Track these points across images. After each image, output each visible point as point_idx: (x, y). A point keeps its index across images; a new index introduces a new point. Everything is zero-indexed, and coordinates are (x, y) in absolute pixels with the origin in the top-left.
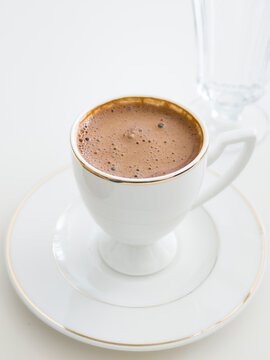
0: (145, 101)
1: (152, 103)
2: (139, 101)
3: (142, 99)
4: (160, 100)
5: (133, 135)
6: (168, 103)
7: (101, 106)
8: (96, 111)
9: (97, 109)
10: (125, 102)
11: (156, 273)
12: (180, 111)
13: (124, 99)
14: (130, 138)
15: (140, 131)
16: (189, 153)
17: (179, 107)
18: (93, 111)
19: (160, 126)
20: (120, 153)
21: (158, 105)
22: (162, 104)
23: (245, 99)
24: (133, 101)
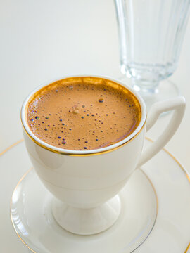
0: (85, 81)
1: (91, 81)
2: (80, 81)
3: (82, 78)
4: (98, 79)
5: (77, 111)
6: (105, 81)
7: (47, 87)
8: (42, 93)
9: (43, 89)
10: (67, 82)
11: (104, 231)
12: (117, 87)
13: (67, 80)
14: (75, 113)
15: (83, 107)
16: (129, 122)
17: (116, 84)
18: (39, 92)
19: (100, 101)
20: (68, 128)
21: (96, 83)
22: (100, 82)
23: (160, 76)
24: (74, 81)
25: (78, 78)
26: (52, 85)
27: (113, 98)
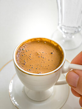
14: (38, 54)
19: (51, 53)
20: (31, 59)
25: (49, 40)
26: (38, 39)
27: (57, 54)
